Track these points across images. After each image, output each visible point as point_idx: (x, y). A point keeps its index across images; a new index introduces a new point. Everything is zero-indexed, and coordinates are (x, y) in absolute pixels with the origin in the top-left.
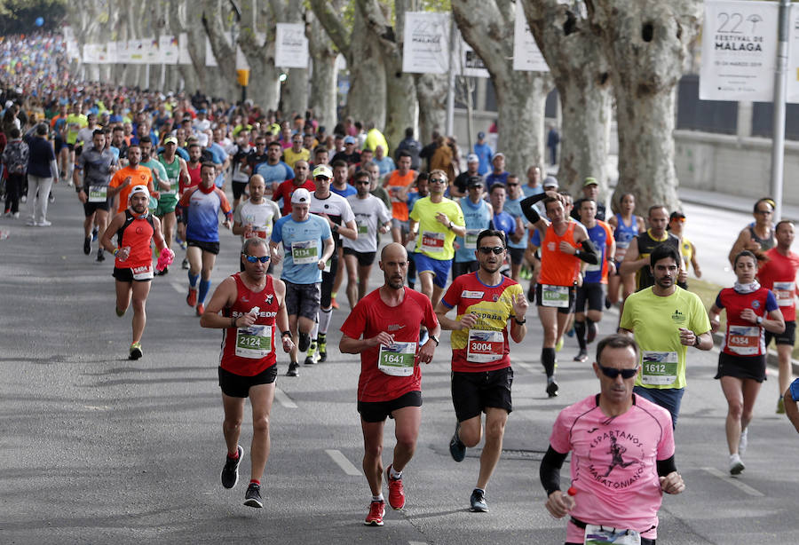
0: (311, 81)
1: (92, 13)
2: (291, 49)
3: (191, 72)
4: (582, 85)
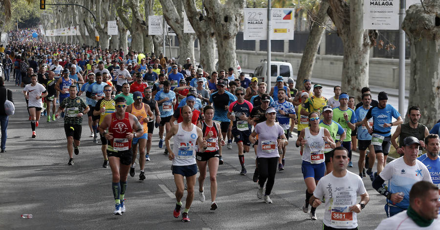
0: (119, 39)
1: (48, 20)
2: (113, 29)
3: (81, 37)
4: (206, 37)
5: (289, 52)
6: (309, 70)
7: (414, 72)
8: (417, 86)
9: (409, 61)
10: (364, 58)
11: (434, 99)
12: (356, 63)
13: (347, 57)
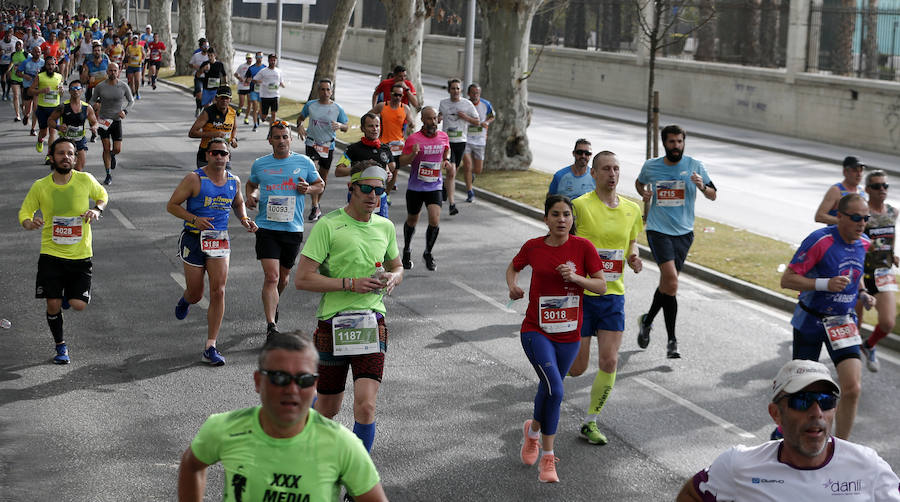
5: (310, 22)
6: (336, 49)
7: (486, 56)
8: (490, 76)
9: (480, 41)
10: (415, 34)
11: (512, 97)
12: (404, 40)
13: (391, 32)
